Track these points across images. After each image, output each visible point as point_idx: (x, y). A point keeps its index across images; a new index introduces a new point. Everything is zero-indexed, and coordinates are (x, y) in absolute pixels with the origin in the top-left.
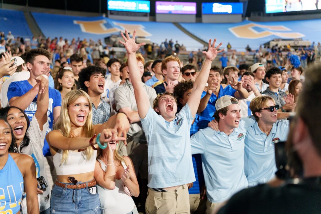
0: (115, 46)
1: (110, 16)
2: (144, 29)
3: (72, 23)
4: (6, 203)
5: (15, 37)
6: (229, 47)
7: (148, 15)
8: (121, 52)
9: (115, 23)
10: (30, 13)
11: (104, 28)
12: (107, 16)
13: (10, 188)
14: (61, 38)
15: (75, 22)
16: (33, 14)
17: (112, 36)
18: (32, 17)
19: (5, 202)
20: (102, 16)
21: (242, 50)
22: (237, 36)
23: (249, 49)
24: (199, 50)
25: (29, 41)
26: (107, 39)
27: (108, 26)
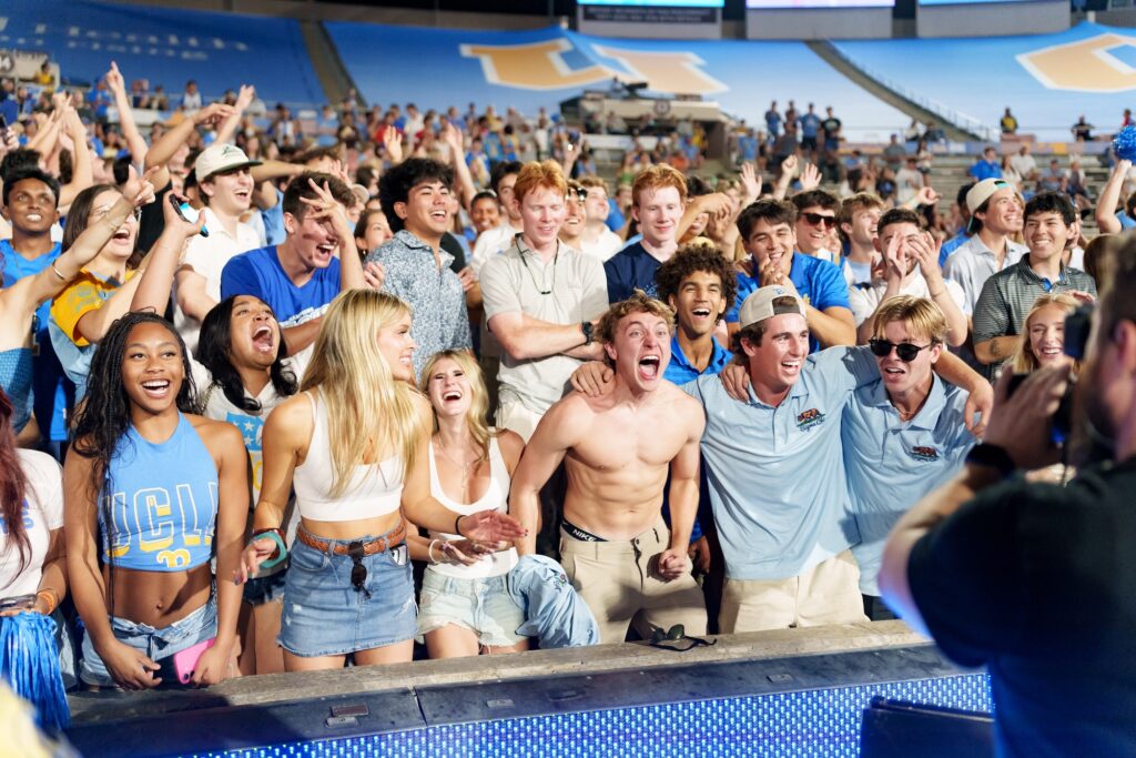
0: (591, 129)
1: (583, 25)
2: (701, 67)
3: (457, 52)
4: (173, 528)
5: (268, 108)
6: (1008, 125)
7: (719, 15)
8: (612, 151)
9: (600, 50)
10: (320, 23)
11: (562, 68)
12: (573, 27)
13: (183, 491)
14: (411, 107)
15: (466, 50)
16: (330, 27)
17: (587, 94)
18: (326, 36)
19: (169, 525)
20: (556, 24)
21: (1059, 136)
22: (1049, 83)
23: (1083, 132)
24: (893, 137)
25: (310, 119)
26: (570, 106)
27: (575, 59)
